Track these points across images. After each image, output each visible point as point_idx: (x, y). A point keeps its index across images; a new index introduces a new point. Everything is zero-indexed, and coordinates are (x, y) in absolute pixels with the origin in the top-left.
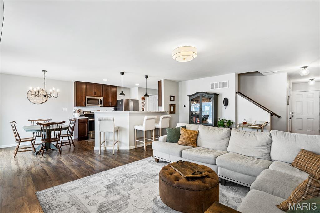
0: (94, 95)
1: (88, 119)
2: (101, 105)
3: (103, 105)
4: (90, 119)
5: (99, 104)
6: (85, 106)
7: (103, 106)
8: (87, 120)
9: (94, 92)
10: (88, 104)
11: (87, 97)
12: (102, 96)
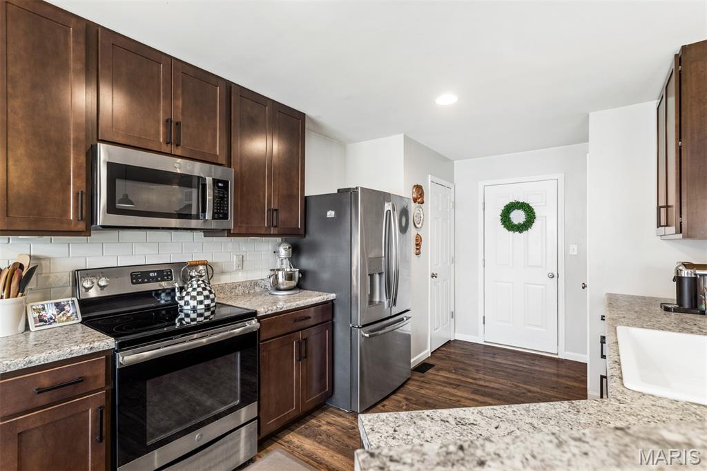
0: (166, 149)
1: (110, 356)
2: (214, 225)
3: (230, 223)
4: (127, 358)
5: (208, 215)
6: (87, 225)
7: (230, 234)
8: (101, 370)
9: (168, 122)
10: (112, 208)
11: (104, 153)
12: (223, 160)
